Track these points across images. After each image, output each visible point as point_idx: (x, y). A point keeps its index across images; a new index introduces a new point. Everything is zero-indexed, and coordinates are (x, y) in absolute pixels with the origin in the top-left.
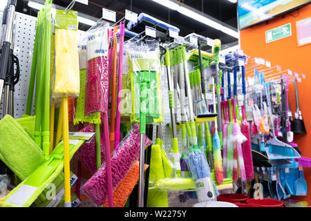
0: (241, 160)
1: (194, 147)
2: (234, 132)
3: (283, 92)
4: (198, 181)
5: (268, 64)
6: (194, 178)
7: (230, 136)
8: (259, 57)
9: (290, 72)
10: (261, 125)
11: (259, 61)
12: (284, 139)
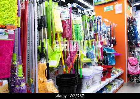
0: (100, 53)
1: (90, 49)
2: (98, 44)
3: (111, 30)
4: (92, 59)
5: (108, 21)
6: (91, 58)
7: (97, 45)
8: (105, 18)
9: (113, 24)
10: (104, 42)
11: (106, 20)
12: (110, 46)
